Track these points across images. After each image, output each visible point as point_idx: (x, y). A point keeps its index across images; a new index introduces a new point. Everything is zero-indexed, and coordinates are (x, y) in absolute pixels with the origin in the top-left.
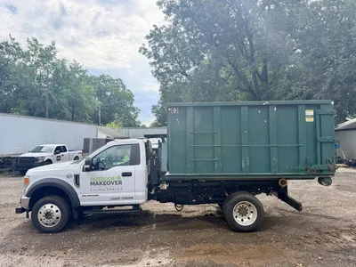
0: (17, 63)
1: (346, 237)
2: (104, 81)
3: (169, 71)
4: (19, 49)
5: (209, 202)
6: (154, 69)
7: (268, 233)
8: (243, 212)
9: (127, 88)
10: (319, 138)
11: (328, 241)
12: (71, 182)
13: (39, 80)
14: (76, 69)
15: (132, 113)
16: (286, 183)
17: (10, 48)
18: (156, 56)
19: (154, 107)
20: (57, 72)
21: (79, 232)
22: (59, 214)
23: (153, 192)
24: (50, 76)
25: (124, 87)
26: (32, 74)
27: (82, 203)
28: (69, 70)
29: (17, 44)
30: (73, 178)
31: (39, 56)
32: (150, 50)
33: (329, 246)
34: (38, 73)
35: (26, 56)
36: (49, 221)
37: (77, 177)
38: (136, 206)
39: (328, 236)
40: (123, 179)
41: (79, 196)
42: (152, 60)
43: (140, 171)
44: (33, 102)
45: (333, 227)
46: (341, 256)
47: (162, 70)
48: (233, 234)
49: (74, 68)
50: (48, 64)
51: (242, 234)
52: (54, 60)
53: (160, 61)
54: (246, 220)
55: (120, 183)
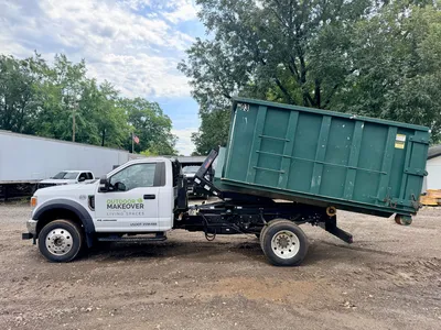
0: (42, 82)
1: (402, 274)
2: (140, 105)
3: (210, 93)
4: (45, 66)
5: (246, 232)
6: (193, 89)
7: (312, 267)
8: (284, 244)
9: (164, 113)
10: (406, 168)
11: (381, 278)
12: (85, 204)
13: (66, 101)
14: (107, 89)
15: (169, 141)
16: (334, 212)
17: (35, 66)
18: (197, 75)
19: (194, 135)
20: (86, 92)
21: (92, 262)
22: (70, 241)
23: (180, 218)
24: (79, 97)
25: (161, 112)
26: (59, 94)
27: (97, 229)
28: (100, 91)
29: (42, 60)
30: (87, 200)
31: (67, 74)
32: (190, 66)
33: (382, 283)
34: (65, 93)
35: (53, 74)
36: (58, 249)
37: (91, 199)
38: (160, 234)
39: (381, 273)
40: (145, 202)
41: (94, 220)
42: (192, 79)
43: (166, 193)
44: (59, 125)
45: (388, 263)
46: (396, 294)
47: (202, 91)
48: (271, 267)
49: (105, 89)
50: (76, 84)
51: (281, 268)
52: (83, 80)
53: (200, 80)
54: (286, 252)
55: (142, 206)
